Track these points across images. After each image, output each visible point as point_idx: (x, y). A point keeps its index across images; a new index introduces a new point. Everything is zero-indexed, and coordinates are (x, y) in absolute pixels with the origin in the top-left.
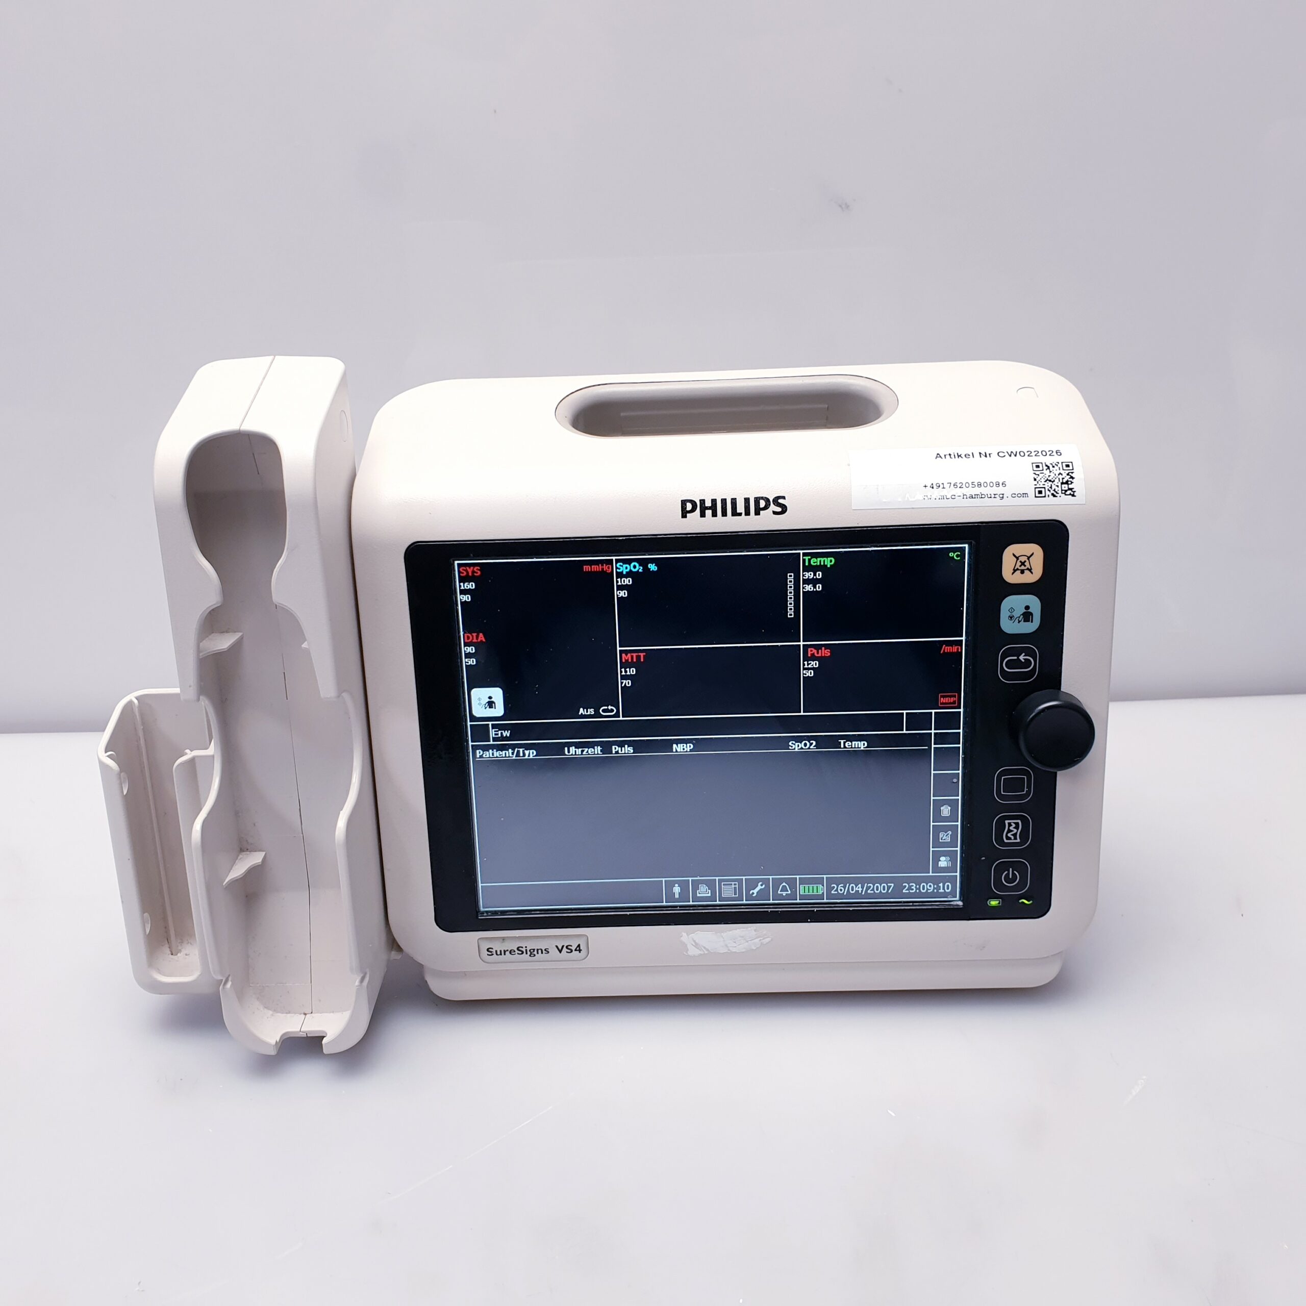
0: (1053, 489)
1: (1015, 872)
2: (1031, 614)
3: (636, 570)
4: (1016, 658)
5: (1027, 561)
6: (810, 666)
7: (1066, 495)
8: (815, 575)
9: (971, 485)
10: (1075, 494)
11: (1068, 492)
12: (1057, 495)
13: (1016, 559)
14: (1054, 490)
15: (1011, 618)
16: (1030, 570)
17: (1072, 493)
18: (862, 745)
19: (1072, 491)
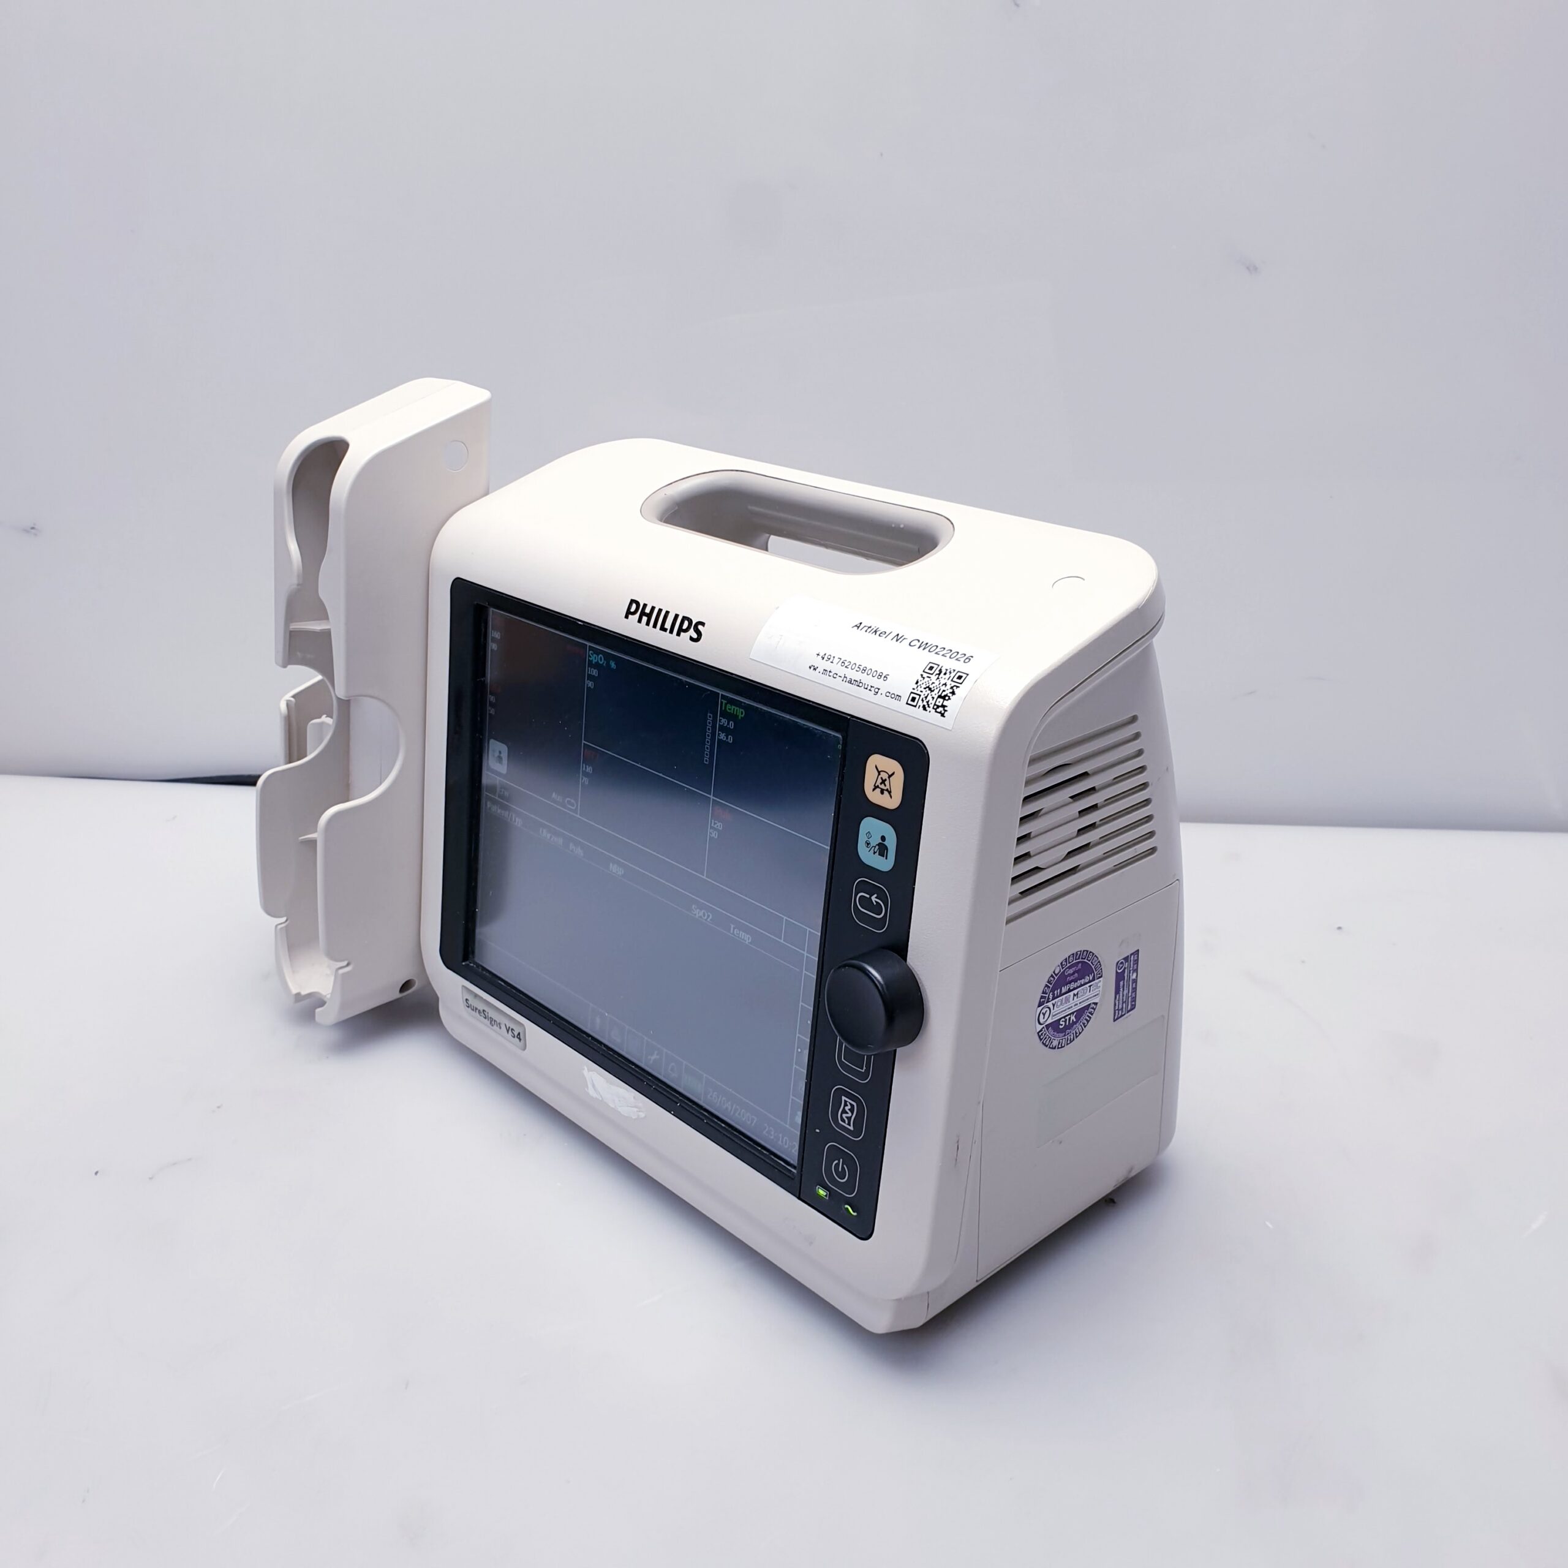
0: (927, 700)
1: (845, 1166)
2: (886, 848)
3: (601, 663)
4: (868, 896)
5: (888, 779)
6: (715, 826)
7: (936, 712)
8: (728, 724)
9: (856, 668)
10: (945, 715)
11: (940, 709)
12: (927, 708)
13: (877, 774)
14: (928, 702)
15: (868, 844)
16: (890, 792)
17: (943, 712)
18: (747, 938)
19: (944, 710)
